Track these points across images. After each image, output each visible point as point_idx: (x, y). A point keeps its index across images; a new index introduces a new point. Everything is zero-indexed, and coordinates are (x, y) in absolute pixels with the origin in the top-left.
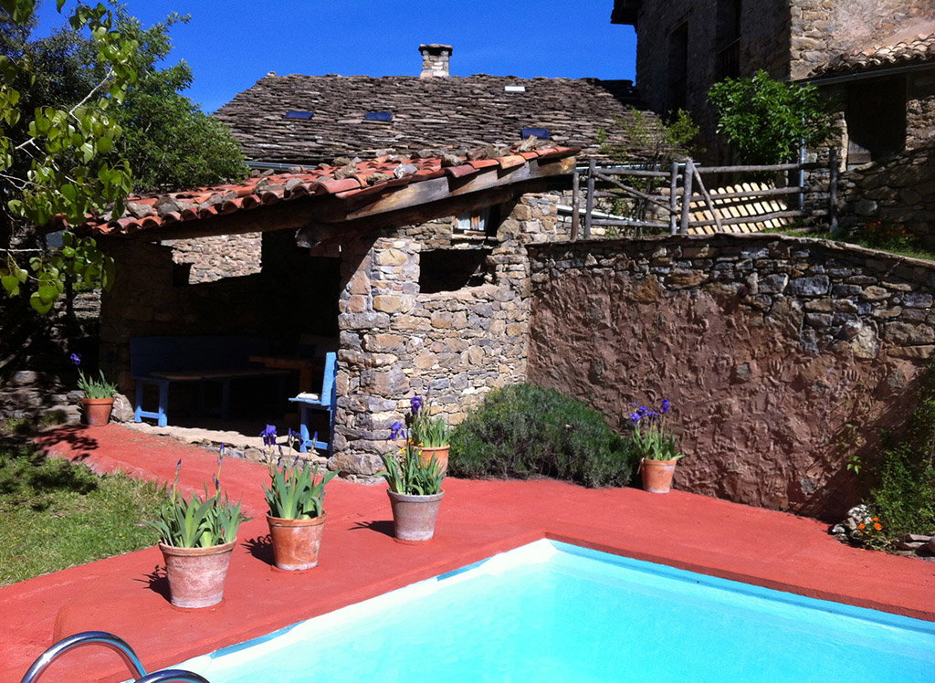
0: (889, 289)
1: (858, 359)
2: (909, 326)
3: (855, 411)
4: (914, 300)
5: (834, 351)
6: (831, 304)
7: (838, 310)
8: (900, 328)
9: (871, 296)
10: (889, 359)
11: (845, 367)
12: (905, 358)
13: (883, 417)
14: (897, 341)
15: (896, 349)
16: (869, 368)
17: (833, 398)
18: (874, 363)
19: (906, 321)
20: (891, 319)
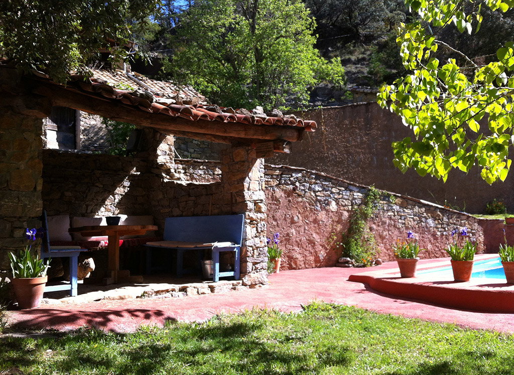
0: (339, 189)
1: (332, 212)
2: (344, 200)
3: (333, 229)
4: (346, 193)
5: (326, 209)
6: (324, 194)
7: (326, 196)
8: (343, 201)
9: (334, 191)
10: (341, 211)
11: (329, 214)
12: (345, 210)
13: (341, 229)
14: (342, 205)
15: (342, 208)
16: (335, 214)
17: (326, 225)
18: (337, 212)
19: (344, 199)
20: (340, 199)
